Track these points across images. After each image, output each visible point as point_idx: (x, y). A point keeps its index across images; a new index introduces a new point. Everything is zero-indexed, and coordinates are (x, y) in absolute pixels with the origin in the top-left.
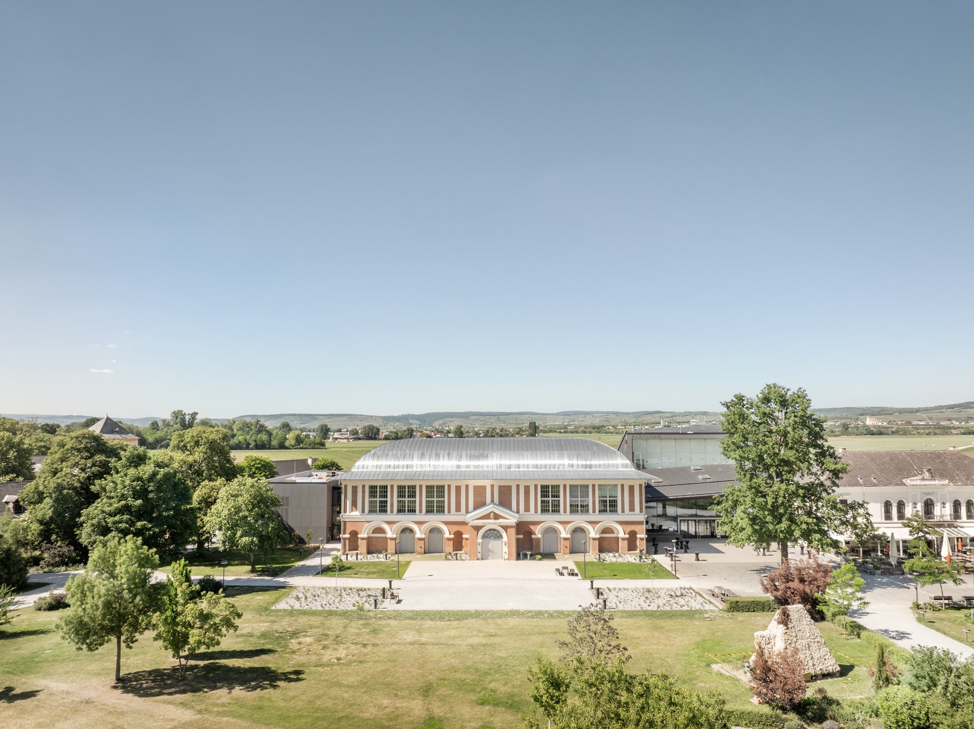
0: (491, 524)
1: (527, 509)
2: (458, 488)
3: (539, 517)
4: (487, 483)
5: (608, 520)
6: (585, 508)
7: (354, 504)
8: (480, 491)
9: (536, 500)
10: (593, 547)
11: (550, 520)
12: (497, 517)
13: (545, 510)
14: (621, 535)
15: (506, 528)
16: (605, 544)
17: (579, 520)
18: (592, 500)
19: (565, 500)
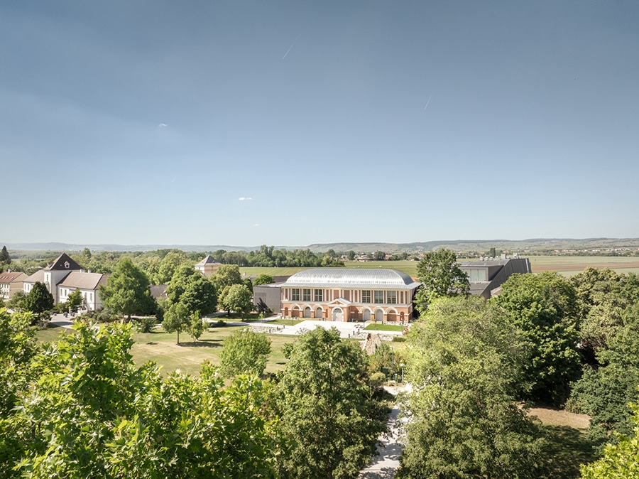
0: (337, 306)
1: (356, 301)
2: (327, 291)
3: (362, 304)
4: (339, 289)
5: (392, 307)
6: (381, 302)
7: (286, 297)
8: (336, 292)
9: (360, 297)
10: (385, 318)
11: (366, 306)
12: (339, 303)
13: (364, 301)
14: (397, 313)
15: (342, 308)
16: (391, 318)
17: (379, 306)
18: (385, 298)
19: (372, 297)
